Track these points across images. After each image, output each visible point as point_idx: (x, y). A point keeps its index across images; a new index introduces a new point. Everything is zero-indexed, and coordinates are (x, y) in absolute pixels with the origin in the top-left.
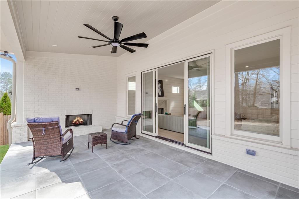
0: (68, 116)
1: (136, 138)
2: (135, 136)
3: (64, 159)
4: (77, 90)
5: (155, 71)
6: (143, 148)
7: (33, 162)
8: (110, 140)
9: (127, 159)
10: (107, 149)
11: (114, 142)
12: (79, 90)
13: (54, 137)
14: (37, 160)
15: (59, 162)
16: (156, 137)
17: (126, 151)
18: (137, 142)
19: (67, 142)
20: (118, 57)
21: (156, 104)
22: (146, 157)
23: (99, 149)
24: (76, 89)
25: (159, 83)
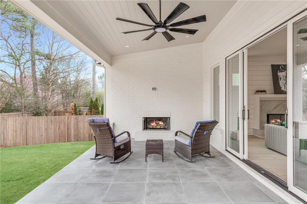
0: (146, 118)
1: (209, 156)
2: (208, 153)
3: (115, 162)
4: (154, 90)
5: (243, 53)
6: (208, 173)
7: (96, 158)
8: (174, 151)
9: (171, 181)
10: (163, 162)
11: (177, 154)
12: (155, 90)
13: (107, 137)
14: (99, 157)
15: (110, 163)
16: (244, 161)
17: (182, 170)
18: (209, 162)
19: (121, 145)
20: (203, 43)
21: (244, 107)
22: (199, 186)
23: (156, 159)
24: (153, 88)
25: (283, 70)
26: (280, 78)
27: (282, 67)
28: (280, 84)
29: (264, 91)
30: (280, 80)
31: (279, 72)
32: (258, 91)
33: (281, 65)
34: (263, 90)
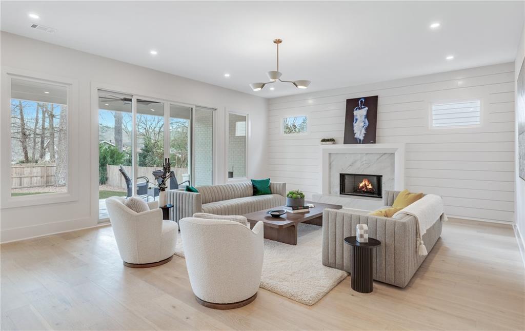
25: (362, 107)
26: (357, 120)
27: (362, 101)
28: (354, 129)
29: (332, 140)
30: (355, 122)
31: (356, 109)
32: (324, 140)
33: (360, 98)
34: (330, 138)
